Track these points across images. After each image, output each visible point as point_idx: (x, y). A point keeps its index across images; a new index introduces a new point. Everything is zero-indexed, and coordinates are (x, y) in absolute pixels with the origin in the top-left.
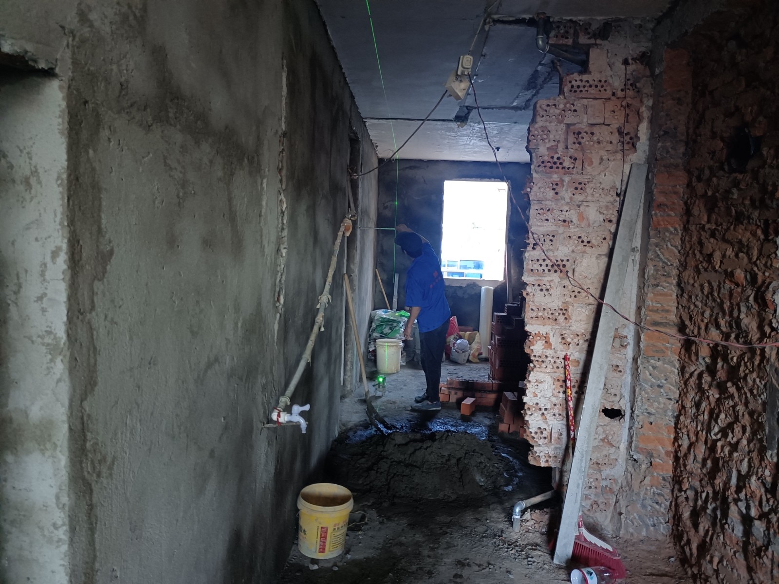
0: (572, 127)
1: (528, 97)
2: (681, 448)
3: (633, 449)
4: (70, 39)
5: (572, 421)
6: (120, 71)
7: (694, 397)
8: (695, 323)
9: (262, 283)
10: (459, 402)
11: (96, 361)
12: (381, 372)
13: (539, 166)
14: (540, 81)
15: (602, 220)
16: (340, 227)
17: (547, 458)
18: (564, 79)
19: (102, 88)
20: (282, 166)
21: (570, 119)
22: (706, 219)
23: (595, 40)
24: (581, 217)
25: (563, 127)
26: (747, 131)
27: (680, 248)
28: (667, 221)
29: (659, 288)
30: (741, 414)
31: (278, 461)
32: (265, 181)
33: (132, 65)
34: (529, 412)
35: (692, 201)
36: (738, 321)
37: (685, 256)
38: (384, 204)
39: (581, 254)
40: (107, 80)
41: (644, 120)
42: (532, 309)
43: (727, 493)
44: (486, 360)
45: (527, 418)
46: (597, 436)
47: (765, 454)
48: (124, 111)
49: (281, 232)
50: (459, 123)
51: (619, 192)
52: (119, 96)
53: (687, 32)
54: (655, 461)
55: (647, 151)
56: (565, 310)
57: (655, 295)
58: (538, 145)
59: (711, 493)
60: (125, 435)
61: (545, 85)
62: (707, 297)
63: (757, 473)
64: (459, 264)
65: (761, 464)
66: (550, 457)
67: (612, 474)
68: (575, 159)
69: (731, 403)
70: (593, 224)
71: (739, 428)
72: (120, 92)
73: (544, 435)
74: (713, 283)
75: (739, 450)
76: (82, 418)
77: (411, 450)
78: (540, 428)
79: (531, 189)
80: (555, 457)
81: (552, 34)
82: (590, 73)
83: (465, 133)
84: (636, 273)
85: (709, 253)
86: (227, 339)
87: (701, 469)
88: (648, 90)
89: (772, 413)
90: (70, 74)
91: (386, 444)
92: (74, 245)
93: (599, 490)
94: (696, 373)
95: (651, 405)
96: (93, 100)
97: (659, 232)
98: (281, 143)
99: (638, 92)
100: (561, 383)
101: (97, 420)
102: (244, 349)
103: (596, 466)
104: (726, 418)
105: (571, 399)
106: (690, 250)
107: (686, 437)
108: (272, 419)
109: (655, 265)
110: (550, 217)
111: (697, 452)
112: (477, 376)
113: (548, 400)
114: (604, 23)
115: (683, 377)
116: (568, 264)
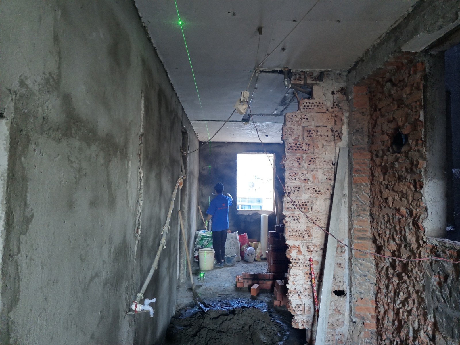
0: (306, 128)
1: (282, 109)
2: (380, 314)
3: (352, 315)
4: (14, 96)
5: (316, 299)
6: (43, 111)
7: (385, 282)
8: (381, 238)
9: (127, 223)
10: (250, 287)
11: (19, 285)
12: (202, 269)
13: (289, 149)
14: (288, 101)
15: (326, 178)
16: (176, 184)
17: (303, 323)
18: (300, 102)
19: (32, 121)
20: (141, 153)
21: (304, 123)
22: (382, 178)
23: (316, 81)
24: (314, 177)
25: (301, 127)
26: (400, 131)
27: (370, 195)
28: (362, 179)
29: (360, 217)
30: (411, 292)
31: (135, 335)
32: (130, 162)
33: (50, 106)
34: (290, 295)
35: (374, 168)
36: (405, 238)
37: (373, 199)
38: (203, 167)
39: (315, 198)
40: (35, 117)
41: (345, 124)
42: (289, 231)
43: (408, 342)
44: (265, 259)
45: (289, 298)
46: (331, 308)
47: (427, 317)
48: (44, 132)
49: (140, 191)
50: (244, 123)
51: (334, 163)
52: (42, 125)
53: (364, 78)
54: (365, 322)
55: (348, 141)
56: (308, 231)
57: (358, 221)
58: (288, 137)
59: (399, 341)
60: (36, 331)
61: (291, 103)
62: (387, 222)
63: (424, 329)
64: (248, 199)
65: (425, 323)
66: (305, 322)
67: (341, 331)
68: (309, 145)
69: (406, 286)
70: (321, 181)
71: (411, 301)
72: (43, 122)
73: (300, 309)
74: (389, 215)
75: (412, 315)
76: (8, 324)
77: (220, 321)
78: (297, 304)
79: (285, 162)
80: (308, 322)
81: (292, 78)
82: (314, 99)
83: (248, 128)
84: (347, 209)
85: (386, 197)
86: (103, 261)
87: (392, 326)
88: (345, 107)
89: (429, 291)
90: (13, 115)
91: (205, 318)
92: (9, 215)
93: (334, 342)
94: (385, 267)
95: (361, 288)
96: (26, 129)
97: (357, 185)
98: (140, 140)
99: (341, 108)
100: (308, 275)
101: (18, 323)
102: (114, 266)
103: (331, 327)
104: (403, 295)
105: (315, 286)
106: (375, 195)
107: (382, 306)
108: (131, 309)
109: (357, 205)
110: (296, 177)
111: (389, 315)
112: (260, 269)
113: (302, 286)
114: (320, 73)
115: (378, 270)
116: (308, 204)
